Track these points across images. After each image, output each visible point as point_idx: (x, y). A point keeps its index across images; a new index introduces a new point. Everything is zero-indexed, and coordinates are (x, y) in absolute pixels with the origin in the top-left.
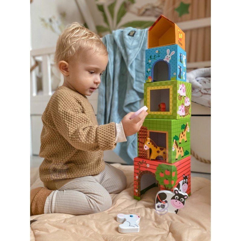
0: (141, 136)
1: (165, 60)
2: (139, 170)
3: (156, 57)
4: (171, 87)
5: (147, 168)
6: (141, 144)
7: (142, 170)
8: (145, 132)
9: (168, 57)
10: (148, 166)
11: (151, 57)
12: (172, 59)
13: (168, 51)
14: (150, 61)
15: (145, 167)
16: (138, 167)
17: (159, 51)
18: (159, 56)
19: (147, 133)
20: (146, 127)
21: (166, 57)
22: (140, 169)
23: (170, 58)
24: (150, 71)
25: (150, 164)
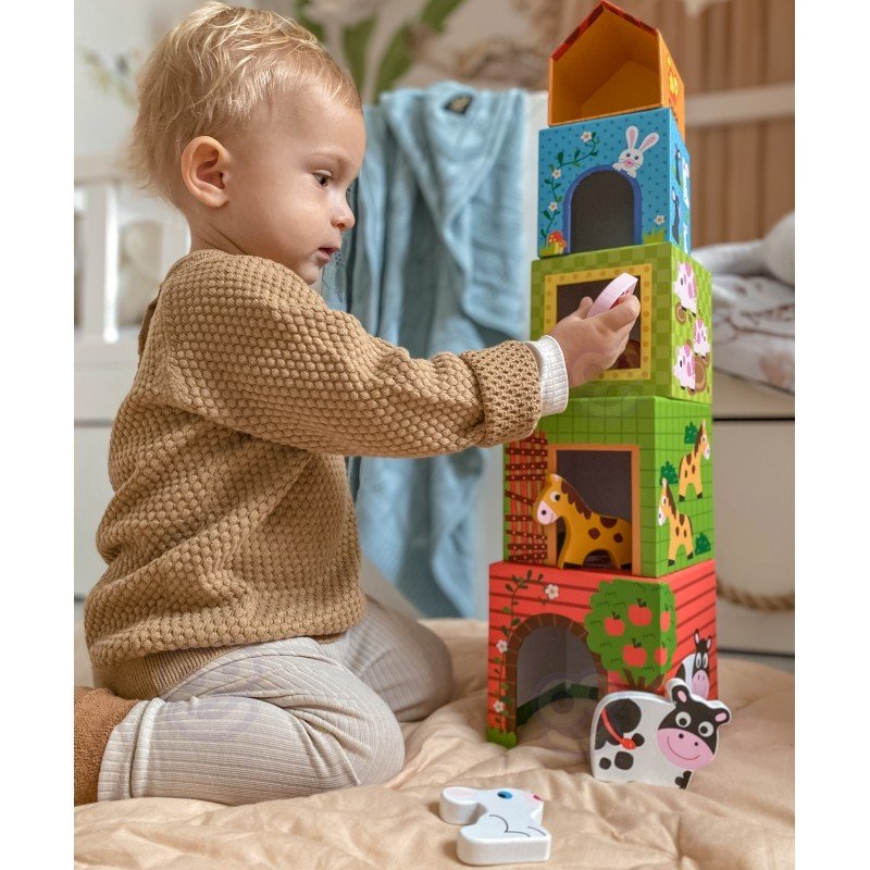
0: (518, 473)
1: (618, 167)
2: (513, 614)
3: (579, 158)
4: (646, 269)
5: (547, 601)
6: (519, 504)
7: (523, 615)
8: (538, 453)
9: (632, 157)
10: (552, 592)
11: (560, 157)
12: (647, 164)
13: (632, 133)
14: (557, 174)
15: (539, 600)
16: (510, 601)
17: (594, 135)
18: (595, 154)
19: (546, 459)
20: (541, 433)
21: (623, 156)
22: (516, 609)
23: (641, 161)
24: (556, 212)
25: (560, 586)
